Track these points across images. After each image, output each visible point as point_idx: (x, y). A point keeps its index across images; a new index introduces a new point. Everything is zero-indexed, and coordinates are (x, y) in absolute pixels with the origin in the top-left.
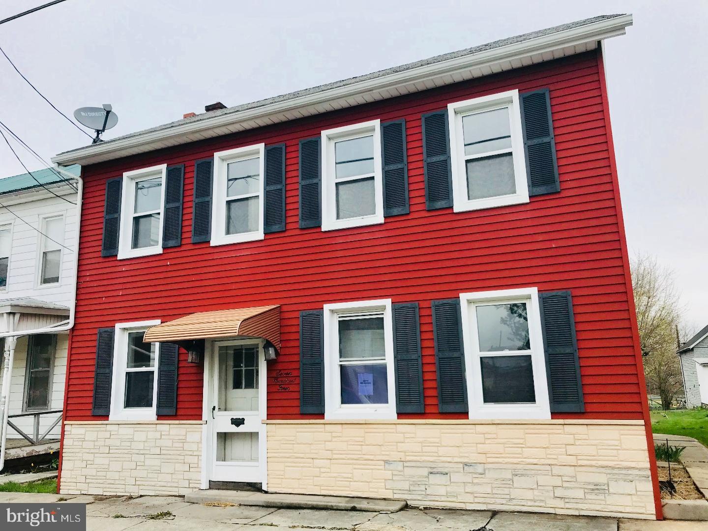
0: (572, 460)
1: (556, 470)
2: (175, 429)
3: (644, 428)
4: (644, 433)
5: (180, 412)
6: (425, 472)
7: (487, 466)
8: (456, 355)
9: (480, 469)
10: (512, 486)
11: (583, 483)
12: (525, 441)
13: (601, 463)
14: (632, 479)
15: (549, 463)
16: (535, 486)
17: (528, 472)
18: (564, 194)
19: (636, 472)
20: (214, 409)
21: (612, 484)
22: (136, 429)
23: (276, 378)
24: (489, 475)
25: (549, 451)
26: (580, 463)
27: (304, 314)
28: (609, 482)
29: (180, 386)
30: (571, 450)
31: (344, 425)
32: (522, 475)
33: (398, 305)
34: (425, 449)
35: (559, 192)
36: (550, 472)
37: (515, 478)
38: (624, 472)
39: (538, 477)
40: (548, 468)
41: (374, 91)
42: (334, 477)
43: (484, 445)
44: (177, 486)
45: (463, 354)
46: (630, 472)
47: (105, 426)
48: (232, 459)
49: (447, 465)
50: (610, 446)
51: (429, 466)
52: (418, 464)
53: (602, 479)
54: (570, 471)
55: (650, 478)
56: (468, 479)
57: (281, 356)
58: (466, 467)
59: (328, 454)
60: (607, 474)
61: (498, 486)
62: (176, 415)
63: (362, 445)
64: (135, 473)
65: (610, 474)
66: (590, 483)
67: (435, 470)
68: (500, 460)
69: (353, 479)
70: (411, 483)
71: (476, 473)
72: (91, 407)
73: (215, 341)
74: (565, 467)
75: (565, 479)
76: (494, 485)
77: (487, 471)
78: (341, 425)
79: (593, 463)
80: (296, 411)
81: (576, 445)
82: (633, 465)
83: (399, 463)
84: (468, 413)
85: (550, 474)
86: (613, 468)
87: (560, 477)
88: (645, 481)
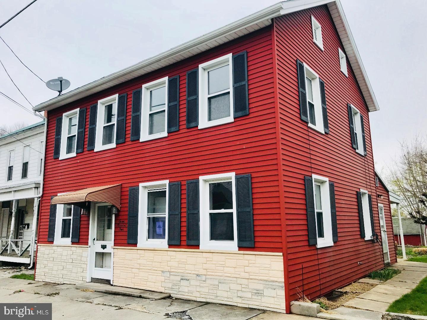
0: (247, 275)
1: (239, 281)
2: (78, 249)
3: (282, 257)
4: (282, 260)
5: (81, 241)
6: (179, 278)
7: (207, 277)
8: (196, 212)
9: (204, 278)
10: (218, 289)
11: (251, 289)
12: (225, 263)
13: (260, 278)
14: (275, 288)
15: (236, 277)
16: (228, 290)
17: (226, 281)
18: (251, 116)
19: (277, 284)
20: (94, 240)
21: (265, 290)
22: (64, 249)
23: (119, 224)
24: (208, 282)
25: (236, 270)
26: (251, 277)
27: (131, 189)
28: (264, 289)
29: (81, 227)
30: (247, 269)
31: (145, 251)
32: (223, 283)
33: (171, 184)
34: (180, 265)
35: (248, 115)
36: (236, 282)
37: (220, 285)
38: (271, 283)
39: (230, 284)
40: (235, 279)
41: (161, 61)
42: (140, 279)
43: (206, 264)
44: (78, 279)
45: (199, 212)
46: (274, 284)
47: (52, 247)
48: (105, 266)
49: (189, 275)
50: (265, 268)
51: (181, 275)
52: (176, 274)
53: (260, 287)
54: (245, 282)
55: (284, 288)
56: (198, 283)
57: (121, 212)
58: (197, 277)
59: (138, 266)
60: (263, 284)
61: (211, 288)
62: (79, 242)
63: (152, 262)
64: (63, 272)
65: (264, 284)
66: (255, 289)
67: (183, 278)
68: (213, 274)
69: (148, 280)
70: (173, 284)
71: (201, 280)
72: (47, 237)
73: (97, 203)
74: (244, 279)
75: (243, 286)
76: (210, 288)
77: (207, 280)
78: (144, 251)
79: (257, 277)
80: (126, 242)
81: (249, 267)
82: (276, 279)
83: (168, 272)
84: (199, 246)
85: (236, 283)
86: (266, 281)
87: (241, 285)
88: (282, 289)
